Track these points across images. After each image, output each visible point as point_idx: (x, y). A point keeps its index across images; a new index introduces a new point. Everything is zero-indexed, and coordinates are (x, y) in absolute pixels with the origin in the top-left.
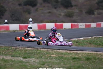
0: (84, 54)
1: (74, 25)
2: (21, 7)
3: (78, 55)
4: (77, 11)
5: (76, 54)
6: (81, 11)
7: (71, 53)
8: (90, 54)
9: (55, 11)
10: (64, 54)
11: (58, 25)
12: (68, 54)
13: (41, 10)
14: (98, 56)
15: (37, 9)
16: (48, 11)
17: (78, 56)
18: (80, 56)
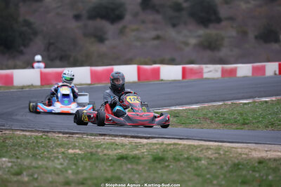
0: (155, 147)
1: (191, 70)
2: (80, 24)
3: (138, 150)
4: (233, 33)
5: (137, 146)
6: (245, 33)
7: (123, 145)
8: (172, 147)
9: (171, 33)
10: (104, 146)
11: (146, 70)
12: (113, 146)
13: (133, 30)
14: (191, 152)
15: (125, 27)
16: (154, 34)
17: (137, 152)
18: (143, 153)
